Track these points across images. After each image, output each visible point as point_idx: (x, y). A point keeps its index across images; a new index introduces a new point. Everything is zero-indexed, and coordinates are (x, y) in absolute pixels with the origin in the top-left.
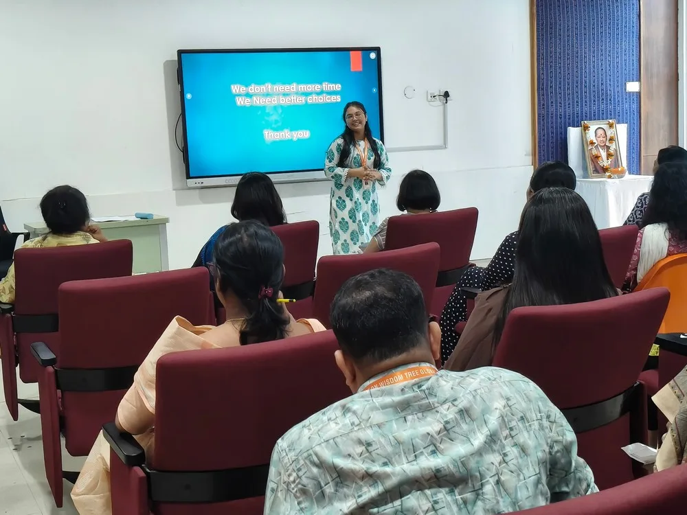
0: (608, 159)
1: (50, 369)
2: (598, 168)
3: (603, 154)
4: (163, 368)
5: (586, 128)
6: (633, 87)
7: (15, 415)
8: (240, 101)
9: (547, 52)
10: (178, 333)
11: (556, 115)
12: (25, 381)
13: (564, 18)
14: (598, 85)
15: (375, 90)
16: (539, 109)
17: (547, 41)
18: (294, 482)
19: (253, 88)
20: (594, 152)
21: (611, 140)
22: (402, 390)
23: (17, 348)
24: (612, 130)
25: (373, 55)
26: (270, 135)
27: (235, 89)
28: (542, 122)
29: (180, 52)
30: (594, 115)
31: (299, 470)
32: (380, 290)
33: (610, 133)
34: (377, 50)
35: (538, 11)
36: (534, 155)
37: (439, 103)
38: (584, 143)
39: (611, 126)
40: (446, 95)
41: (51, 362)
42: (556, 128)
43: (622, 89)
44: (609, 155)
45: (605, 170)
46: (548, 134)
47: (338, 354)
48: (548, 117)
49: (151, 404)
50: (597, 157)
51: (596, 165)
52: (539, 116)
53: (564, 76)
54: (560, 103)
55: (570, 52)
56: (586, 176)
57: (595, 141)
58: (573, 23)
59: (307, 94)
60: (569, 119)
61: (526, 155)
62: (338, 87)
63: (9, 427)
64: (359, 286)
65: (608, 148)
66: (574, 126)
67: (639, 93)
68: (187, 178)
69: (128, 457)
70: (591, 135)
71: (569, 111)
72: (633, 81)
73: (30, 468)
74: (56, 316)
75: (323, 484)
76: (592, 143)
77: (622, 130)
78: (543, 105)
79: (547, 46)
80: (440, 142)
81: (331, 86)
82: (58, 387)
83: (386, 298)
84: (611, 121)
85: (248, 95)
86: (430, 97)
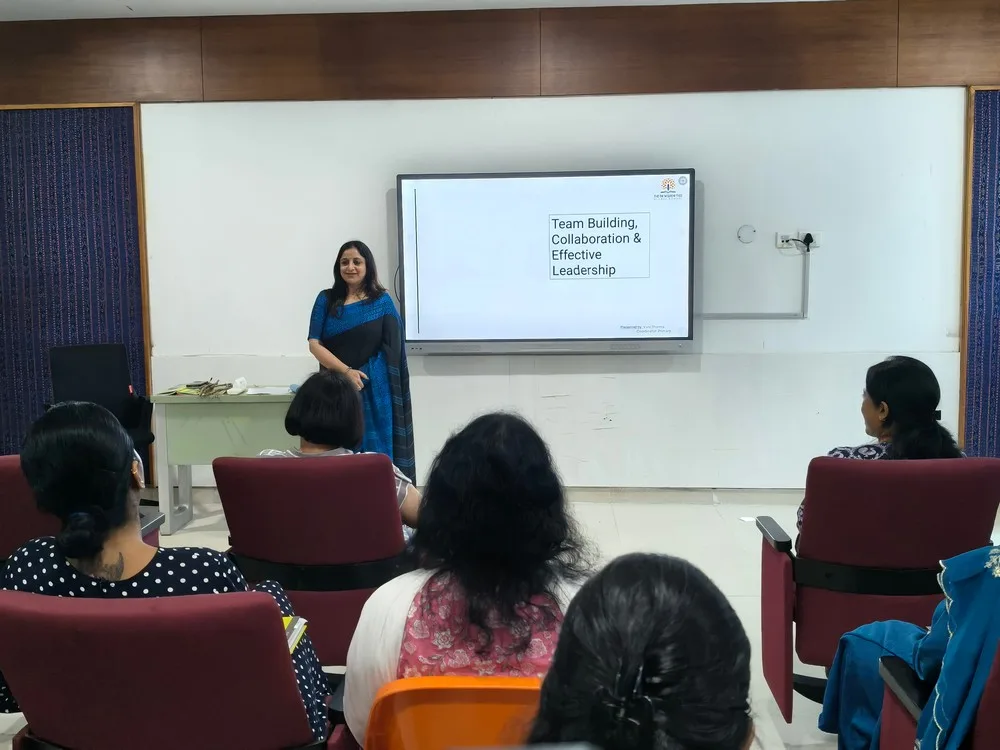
9: (992, 178)
16: (973, 265)
17: (993, 161)
28: (978, 287)
34: (690, 173)
35: (978, 115)
36: (962, 335)
37: (798, 252)
40: (808, 239)
46: (989, 305)
48: (989, 277)
52: (974, 275)
61: (949, 335)
78: (982, 259)
79: (993, 168)
80: (797, 309)
86: (780, 241)
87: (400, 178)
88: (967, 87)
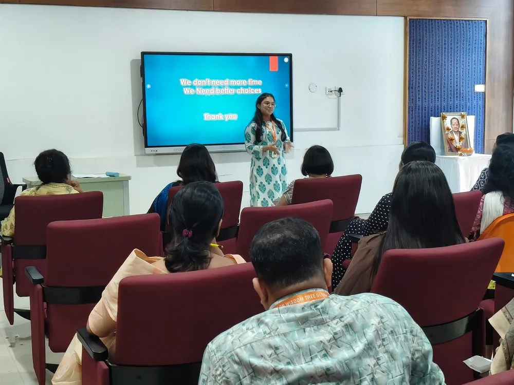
0: (460, 142)
1: (39, 286)
2: (453, 148)
3: (456, 137)
4: (124, 287)
5: (444, 118)
6: (479, 88)
7: (11, 320)
8: (187, 91)
9: (416, 60)
10: (135, 262)
11: (422, 107)
12: (20, 295)
13: (429, 36)
14: (454, 87)
15: (287, 85)
16: (409, 103)
17: (416, 52)
18: (220, 375)
19: (196, 82)
20: (450, 136)
21: (463, 127)
22: (303, 308)
23: (15, 270)
24: (463, 120)
25: (286, 60)
26: (207, 117)
27: (183, 82)
28: (411, 112)
29: (143, 54)
30: (451, 109)
31: (224, 366)
32: (288, 233)
33: (462, 122)
34: (290, 56)
35: (410, 31)
36: (404, 136)
37: (335, 96)
38: (442, 129)
39: (463, 117)
40: (340, 90)
41: (40, 281)
42: (422, 117)
43: (471, 90)
44: (461, 139)
45: (457, 149)
46: (416, 121)
47: (255, 281)
48: (415, 108)
49: (114, 315)
50: (452, 140)
51: (451, 146)
52: (409, 108)
53: (429, 79)
54: (425, 99)
55: (433, 61)
56: (443, 153)
57: (450, 128)
59: (236, 87)
60: (432, 111)
61: (398, 137)
62: (260, 82)
63: (6, 329)
64: (272, 230)
65: (460, 133)
66: (435, 116)
67: (484, 93)
68: (145, 147)
69: (95, 354)
70: (447, 123)
71: (432, 105)
72: (480, 84)
73: (22, 360)
74: (44, 248)
75: (241, 377)
76: (448, 129)
77: (471, 120)
78: (413, 99)
79: (416, 56)
80: (335, 126)
81: (255, 82)
82: (44, 300)
83: (292, 239)
84: (462, 113)
85: (193, 87)
86: (328, 91)
88: (405, 18)
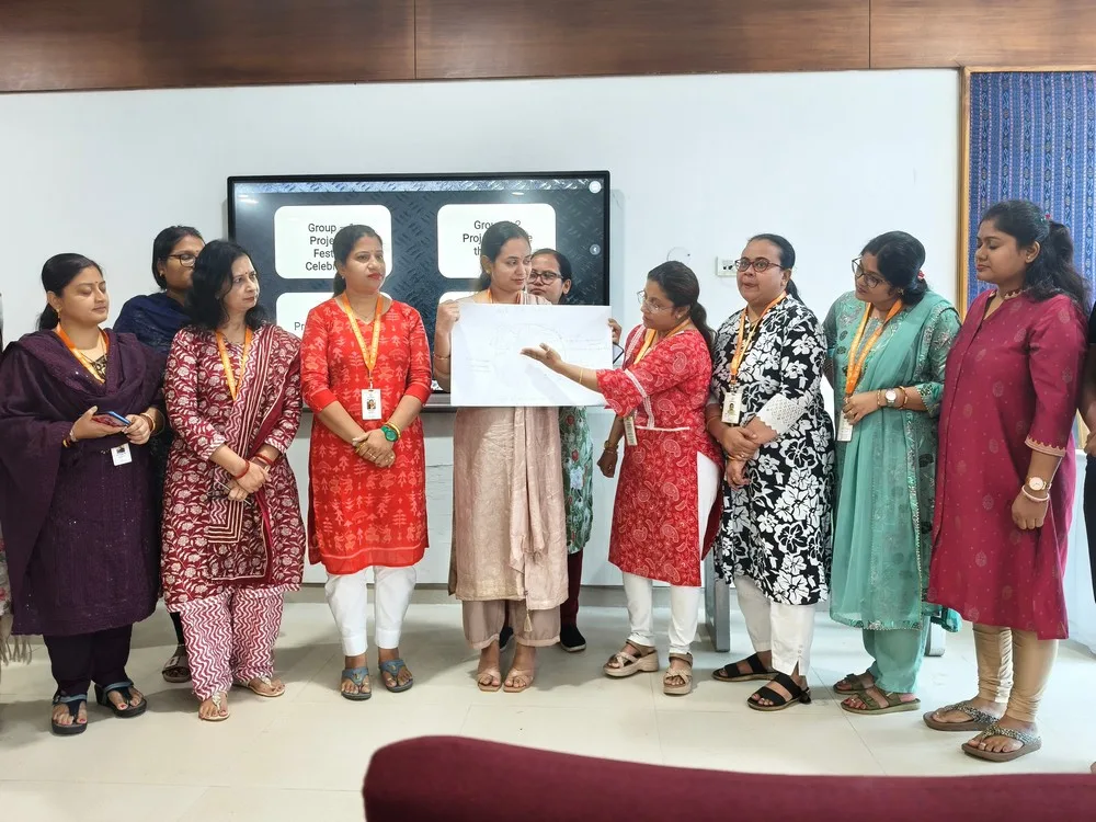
15: (595, 250)
17: (995, 163)
25: (595, 187)
34: (604, 176)
35: (975, 104)
55: (1052, 185)
58: (1059, 126)
79: (995, 173)
86: (721, 268)
87: (232, 181)
88: (960, 69)
